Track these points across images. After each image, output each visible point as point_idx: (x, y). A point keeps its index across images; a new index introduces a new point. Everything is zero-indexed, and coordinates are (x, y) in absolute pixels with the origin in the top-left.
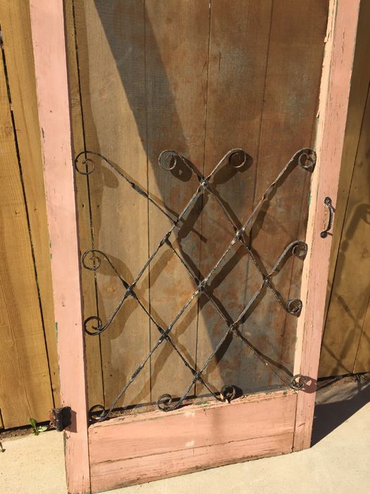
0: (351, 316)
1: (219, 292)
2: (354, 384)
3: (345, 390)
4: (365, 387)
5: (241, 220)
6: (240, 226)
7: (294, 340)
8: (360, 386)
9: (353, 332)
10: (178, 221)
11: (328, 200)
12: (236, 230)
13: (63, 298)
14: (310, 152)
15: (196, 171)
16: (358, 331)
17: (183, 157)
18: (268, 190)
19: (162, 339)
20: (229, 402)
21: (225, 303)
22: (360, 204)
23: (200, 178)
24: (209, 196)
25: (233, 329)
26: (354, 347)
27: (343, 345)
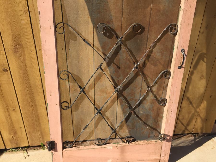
0: (193, 106)
1: (126, 93)
2: (192, 138)
3: (188, 140)
4: (198, 140)
5: (138, 59)
6: (137, 62)
7: (162, 117)
8: (195, 139)
9: (193, 115)
10: (106, 58)
11: (183, 50)
12: (135, 63)
13: (51, 92)
14: (176, 25)
15: (116, 34)
16: (196, 114)
17: (109, 27)
18: (152, 44)
20: (129, 144)
21: (128, 98)
22: (201, 52)
23: (117, 37)
24: (122, 46)
25: (132, 111)
26: (194, 121)
27: (188, 120)
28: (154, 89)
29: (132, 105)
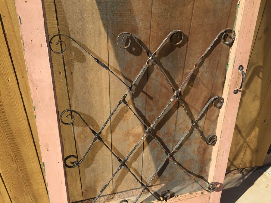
0: (242, 136)
1: (161, 133)
2: (239, 175)
3: (235, 179)
4: (246, 177)
5: (177, 83)
6: (177, 87)
7: (210, 160)
8: (243, 176)
9: (242, 146)
10: (132, 86)
11: (241, 67)
12: (174, 91)
13: (47, 145)
14: (231, 31)
15: (146, 48)
16: (245, 145)
17: (136, 38)
18: (198, 61)
19: (121, 166)
20: (166, 201)
21: (165, 141)
22: (256, 65)
23: (149, 53)
24: (155, 66)
25: (170, 157)
26: (242, 154)
27: (235, 153)
28: (201, 123)
29: (170, 150)
